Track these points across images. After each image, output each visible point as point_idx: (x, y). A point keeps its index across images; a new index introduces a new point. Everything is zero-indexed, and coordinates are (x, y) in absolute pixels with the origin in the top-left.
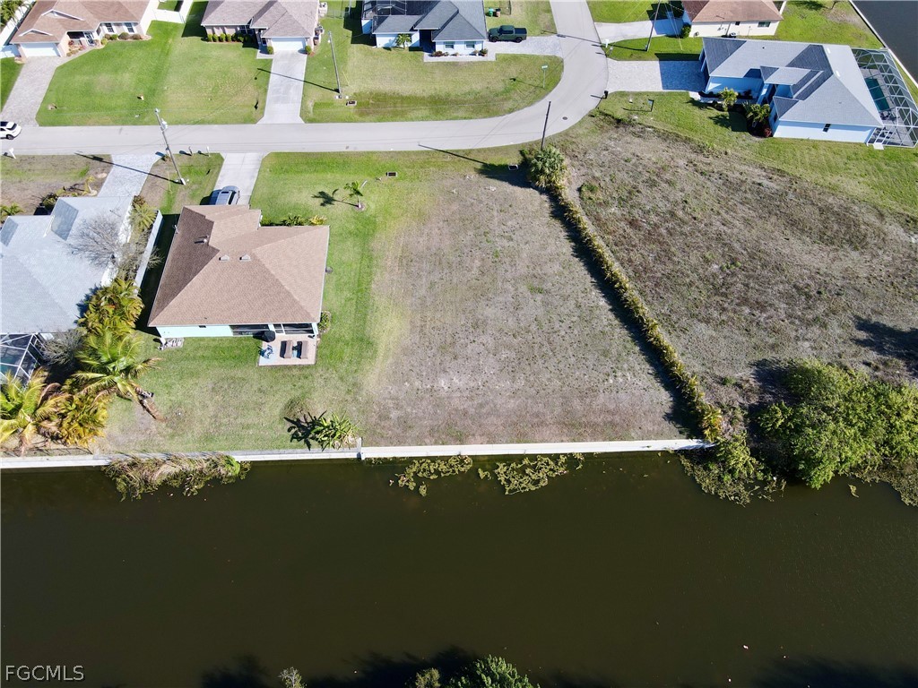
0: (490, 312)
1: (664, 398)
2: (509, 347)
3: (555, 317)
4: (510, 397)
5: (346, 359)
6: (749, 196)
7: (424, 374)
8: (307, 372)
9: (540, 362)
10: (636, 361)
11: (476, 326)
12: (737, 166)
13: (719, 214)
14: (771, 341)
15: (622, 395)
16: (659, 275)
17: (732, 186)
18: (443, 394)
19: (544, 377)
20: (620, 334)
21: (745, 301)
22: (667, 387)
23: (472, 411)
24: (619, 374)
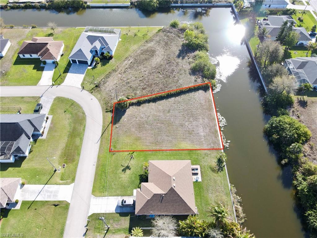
0: (177, 122)
1: (201, 92)
2: (189, 119)
3: (178, 108)
4: (205, 119)
5: (197, 157)
6: (135, 65)
7: (199, 138)
8: (202, 167)
9: (193, 113)
10: (192, 94)
11: (182, 126)
12: (123, 65)
13: (141, 72)
14: (183, 71)
15: (201, 98)
16: (163, 86)
17: (131, 67)
18: (205, 134)
19: (198, 112)
20: (183, 96)
21: (172, 73)
22: (198, 91)
23: (209, 128)
24: (195, 98)
